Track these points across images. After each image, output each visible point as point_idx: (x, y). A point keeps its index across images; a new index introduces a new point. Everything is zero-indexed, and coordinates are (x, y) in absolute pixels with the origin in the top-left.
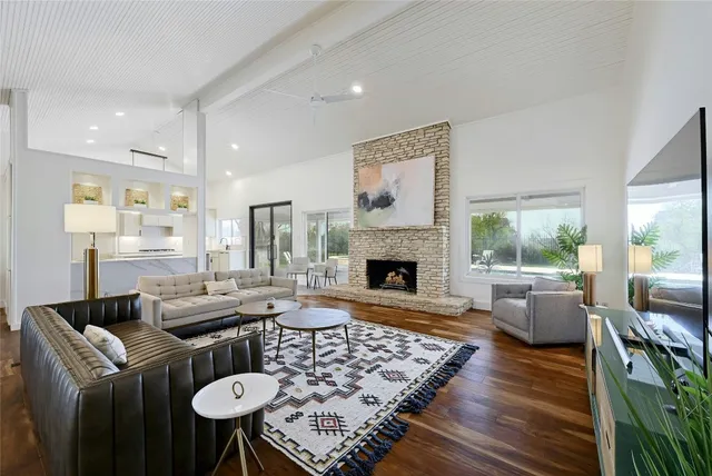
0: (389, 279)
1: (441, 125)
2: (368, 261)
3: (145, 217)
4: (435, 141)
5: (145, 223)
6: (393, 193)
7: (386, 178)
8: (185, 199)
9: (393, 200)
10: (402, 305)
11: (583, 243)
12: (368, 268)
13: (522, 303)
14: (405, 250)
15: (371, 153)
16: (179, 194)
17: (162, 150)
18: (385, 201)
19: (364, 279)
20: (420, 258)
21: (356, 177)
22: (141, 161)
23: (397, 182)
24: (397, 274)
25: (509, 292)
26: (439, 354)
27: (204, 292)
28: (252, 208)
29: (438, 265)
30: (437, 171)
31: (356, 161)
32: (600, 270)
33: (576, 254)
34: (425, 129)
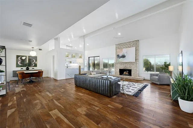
0: (124, 73)
1: (137, 41)
2: (120, 69)
3: (67, 59)
4: (136, 44)
5: (67, 60)
7: (124, 51)
8: (81, 56)
9: (126, 56)
10: (129, 78)
11: (170, 65)
12: (120, 71)
13: (157, 77)
14: (129, 67)
15: (120, 46)
16: (80, 55)
17: (71, 45)
19: (119, 73)
20: (132, 68)
21: (116, 51)
22: (68, 48)
24: (126, 72)
25: (154, 75)
26: (137, 89)
27: (91, 74)
28: (89, 57)
29: (136, 70)
30: (136, 50)
31: (116, 48)
32: (173, 70)
33: (168, 68)
34: (133, 41)
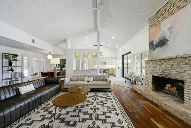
2: (153, 76)
6: (167, 37)
7: (164, 29)
8: (96, 55)
9: (167, 41)
14: (174, 72)
15: (156, 20)
18: (163, 43)
23: (170, 29)
24: (172, 86)
28: (123, 56)
